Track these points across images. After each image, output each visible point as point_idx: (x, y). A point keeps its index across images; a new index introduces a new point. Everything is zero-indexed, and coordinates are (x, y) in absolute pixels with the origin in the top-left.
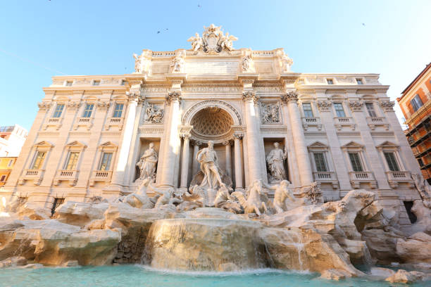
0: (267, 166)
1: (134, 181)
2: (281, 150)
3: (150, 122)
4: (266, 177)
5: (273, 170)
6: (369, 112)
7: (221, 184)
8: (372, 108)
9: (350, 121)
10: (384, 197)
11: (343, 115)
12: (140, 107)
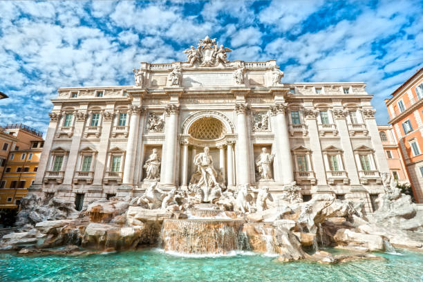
0: (256, 168)
1: (142, 181)
2: (268, 154)
3: (152, 131)
4: (254, 176)
5: (260, 171)
7: (216, 183)
8: (354, 115)
9: (333, 126)
10: (353, 191)
11: (327, 121)
12: (143, 117)
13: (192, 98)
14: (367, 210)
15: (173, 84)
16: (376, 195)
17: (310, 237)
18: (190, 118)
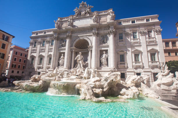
3: (62, 46)
9: (139, 40)
10: (145, 72)
11: (136, 37)
12: (58, 41)
14: (151, 80)
15: (68, 26)
16: (157, 74)
18: (75, 40)
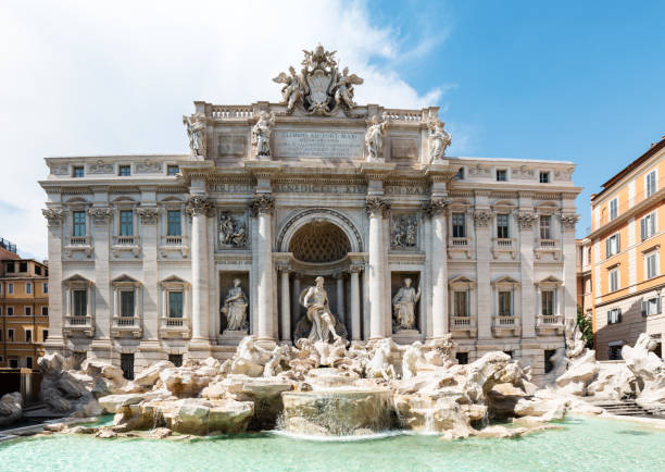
0: (393, 311)
1: (221, 332)
2: (413, 290)
3: (229, 246)
4: (391, 325)
5: (400, 317)
6: (542, 230)
7: (336, 336)
8: (547, 224)
9: (513, 244)
11: (507, 234)
12: (212, 219)
13: (294, 182)
16: (552, 352)
17: (480, 410)
18: (291, 223)
